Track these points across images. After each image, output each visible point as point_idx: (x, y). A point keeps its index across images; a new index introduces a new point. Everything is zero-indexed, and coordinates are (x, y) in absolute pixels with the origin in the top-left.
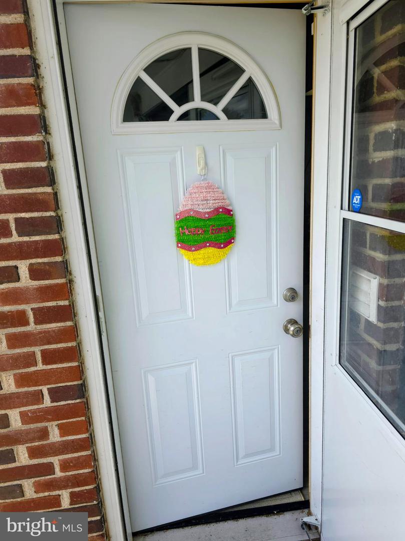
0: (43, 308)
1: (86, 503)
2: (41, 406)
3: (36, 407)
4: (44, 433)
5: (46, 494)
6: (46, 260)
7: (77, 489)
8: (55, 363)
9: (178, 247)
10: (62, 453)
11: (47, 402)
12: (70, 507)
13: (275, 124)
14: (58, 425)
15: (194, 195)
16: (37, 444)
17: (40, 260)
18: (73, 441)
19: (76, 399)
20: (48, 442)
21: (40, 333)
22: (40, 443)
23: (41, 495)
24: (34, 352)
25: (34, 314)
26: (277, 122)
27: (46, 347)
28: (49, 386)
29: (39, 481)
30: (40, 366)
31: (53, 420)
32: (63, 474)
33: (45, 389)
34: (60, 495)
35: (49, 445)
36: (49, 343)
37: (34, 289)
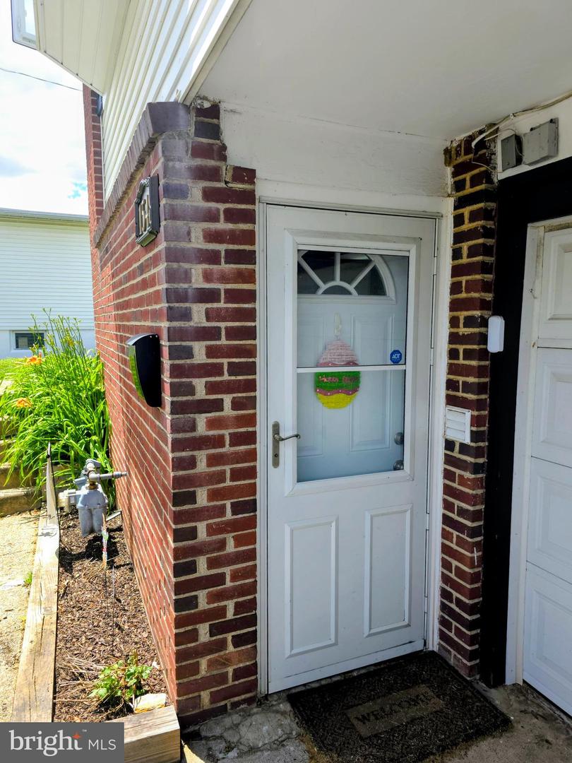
0: (237, 433)
1: (247, 613)
2: (224, 519)
3: (219, 520)
4: (222, 545)
5: (216, 605)
6: (244, 395)
7: (241, 599)
8: (239, 480)
9: (316, 391)
10: (234, 563)
11: (229, 515)
12: (233, 618)
13: (392, 300)
14: (233, 537)
15: (332, 351)
16: (215, 555)
17: (240, 395)
18: (243, 551)
19: (250, 513)
20: (225, 552)
21: (232, 453)
22: (218, 554)
23: (212, 606)
24: (225, 470)
25: (230, 437)
26: (394, 298)
27: (234, 466)
28: (232, 501)
29: (212, 591)
30: (228, 483)
31: (231, 532)
32: (232, 584)
33: (228, 504)
34: (226, 606)
35: (225, 555)
36: (238, 463)
37: (233, 417)
